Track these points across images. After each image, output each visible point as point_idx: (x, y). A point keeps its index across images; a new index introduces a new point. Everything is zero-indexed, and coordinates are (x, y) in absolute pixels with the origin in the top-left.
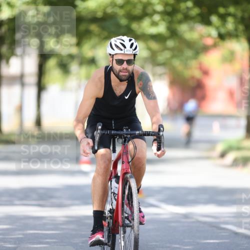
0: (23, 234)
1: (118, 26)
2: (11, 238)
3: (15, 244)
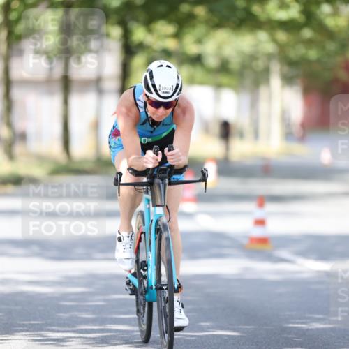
0: (104, 300)
1: (233, 8)
2: (89, 306)
3: (94, 313)
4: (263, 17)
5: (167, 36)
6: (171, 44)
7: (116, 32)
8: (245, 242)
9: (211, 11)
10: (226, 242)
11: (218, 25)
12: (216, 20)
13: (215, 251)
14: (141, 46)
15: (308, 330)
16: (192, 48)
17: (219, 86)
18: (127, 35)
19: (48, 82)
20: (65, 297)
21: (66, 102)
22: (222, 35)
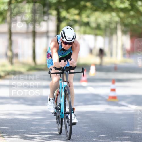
0: (50, 122)
1: (102, 3)
2: (44, 124)
3: (46, 127)
4: (114, 7)
5: (75, 15)
6: (77, 18)
7: (54, 13)
8: (107, 98)
9: (93, 4)
10: (100, 98)
11: (96, 10)
12: (95, 8)
13: (95, 102)
14: (65, 18)
15: (133, 134)
16: (85, 19)
17: (96, 35)
18: (59, 14)
19: (27, 33)
20: (34, 120)
21: (34, 41)
22: (97, 14)
